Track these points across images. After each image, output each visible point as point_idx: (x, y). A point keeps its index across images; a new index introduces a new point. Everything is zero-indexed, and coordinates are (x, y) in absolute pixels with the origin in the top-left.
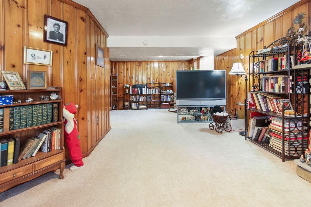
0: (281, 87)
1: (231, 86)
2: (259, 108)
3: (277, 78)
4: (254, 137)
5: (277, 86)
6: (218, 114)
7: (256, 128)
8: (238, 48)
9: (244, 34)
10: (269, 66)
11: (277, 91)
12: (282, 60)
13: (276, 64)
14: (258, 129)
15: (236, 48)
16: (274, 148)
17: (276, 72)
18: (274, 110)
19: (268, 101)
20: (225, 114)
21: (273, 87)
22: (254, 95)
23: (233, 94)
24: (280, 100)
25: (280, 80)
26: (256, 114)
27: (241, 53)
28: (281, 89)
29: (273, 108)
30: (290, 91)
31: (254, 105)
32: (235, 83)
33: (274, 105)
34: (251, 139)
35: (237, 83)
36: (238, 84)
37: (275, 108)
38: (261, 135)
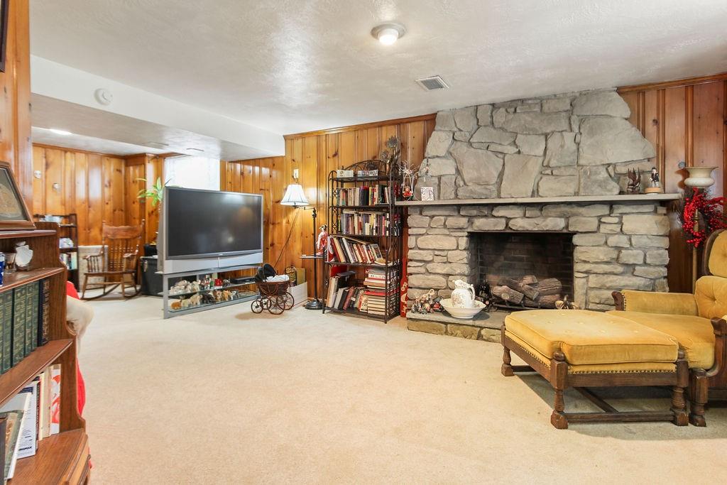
0: (374, 227)
1: (271, 226)
2: (343, 260)
3: (367, 216)
4: (336, 306)
5: (367, 226)
6: (270, 279)
7: (341, 291)
8: (289, 158)
9: (303, 136)
10: (355, 198)
11: (367, 233)
12: (373, 190)
13: (365, 195)
14: (344, 291)
15: (282, 157)
16: (369, 312)
17: (365, 207)
18: (363, 260)
19: (355, 248)
20: (284, 278)
21: (361, 228)
22: (336, 241)
23: (276, 242)
24: (372, 245)
25: (373, 218)
26: (341, 269)
27: (293, 168)
28: (374, 231)
29: (362, 258)
30: (385, 233)
31: (335, 255)
32: (279, 221)
33: (365, 254)
34: (333, 311)
35: (284, 221)
36: (288, 222)
37: (366, 258)
38: (348, 300)
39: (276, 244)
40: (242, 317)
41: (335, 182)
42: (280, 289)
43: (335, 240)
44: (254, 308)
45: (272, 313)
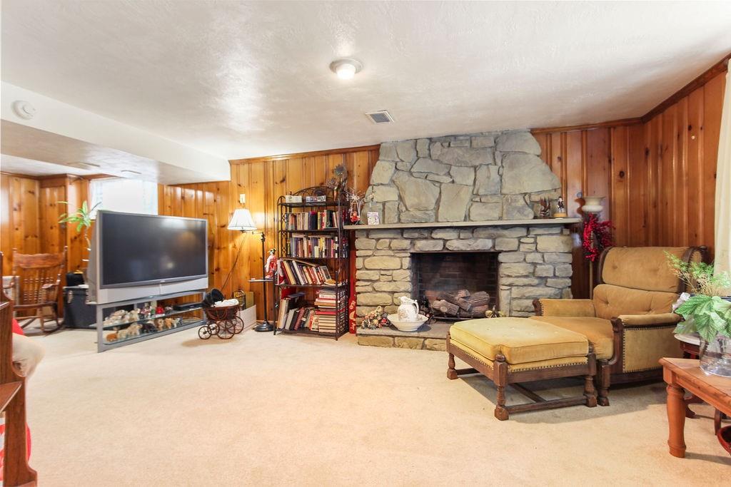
0: (324, 250)
1: (216, 251)
2: (293, 282)
3: (317, 239)
4: (287, 327)
5: (316, 249)
7: (292, 312)
8: (235, 183)
9: (249, 161)
10: (304, 222)
11: (317, 255)
12: (322, 215)
13: (314, 220)
14: (295, 311)
15: (228, 182)
16: (320, 331)
17: (314, 231)
18: (313, 282)
19: (305, 270)
21: (311, 251)
23: (221, 266)
24: (321, 267)
25: (322, 242)
26: (290, 291)
27: (239, 193)
28: (324, 253)
29: (312, 279)
30: (334, 255)
31: (285, 277)
32: (225, 246)
33: (317, 275)
34: (284, 332)
35: (231, 246)
36: (234, 247)
37: (316, 279)
38: (299, 320)
39: (222, 269)
40: (189, 344)
41: (284, 207)
42: (230, 314)
43: (285, 263)
44: (201, 334)
45: (221, 338)
